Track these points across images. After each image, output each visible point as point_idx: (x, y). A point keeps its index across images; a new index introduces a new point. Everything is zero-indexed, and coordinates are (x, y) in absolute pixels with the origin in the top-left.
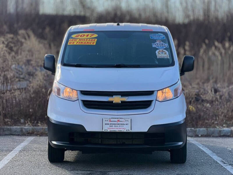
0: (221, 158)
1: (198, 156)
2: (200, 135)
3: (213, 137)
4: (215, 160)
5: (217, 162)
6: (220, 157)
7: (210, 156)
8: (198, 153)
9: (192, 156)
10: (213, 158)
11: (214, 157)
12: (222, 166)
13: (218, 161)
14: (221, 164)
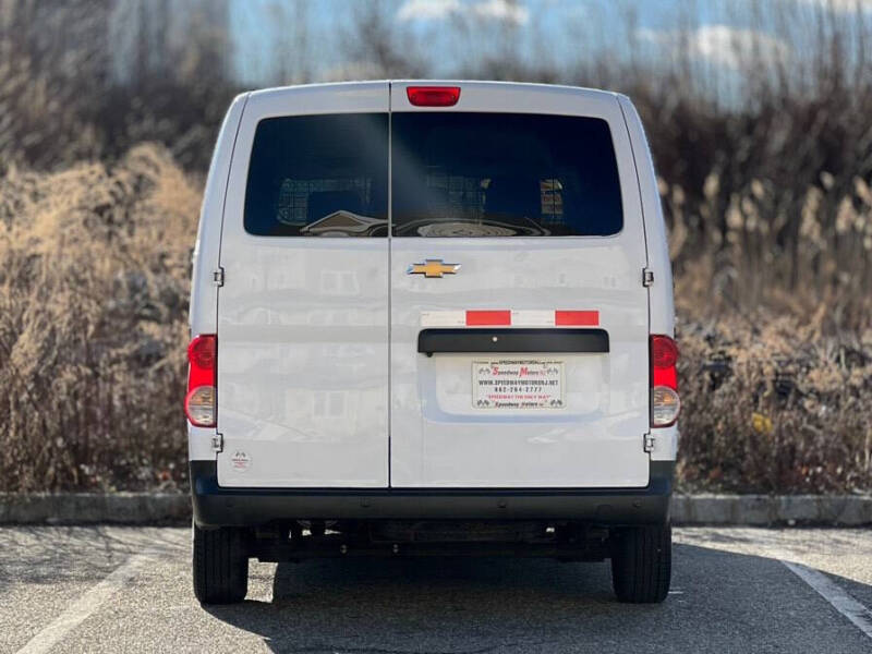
0: (864, 603)
1: (779, 597)
2: (792, 522)
3: (842, 526)
4: (840, 610)
5: (844, 617)
6: (859, 601)
7: (822, 597)
8: (777, 585)
9: (753, 599)
10: (833, 603)
11: (836, 598)
12: (864, 634)
13: (848, 615)
14: (860, 625)
